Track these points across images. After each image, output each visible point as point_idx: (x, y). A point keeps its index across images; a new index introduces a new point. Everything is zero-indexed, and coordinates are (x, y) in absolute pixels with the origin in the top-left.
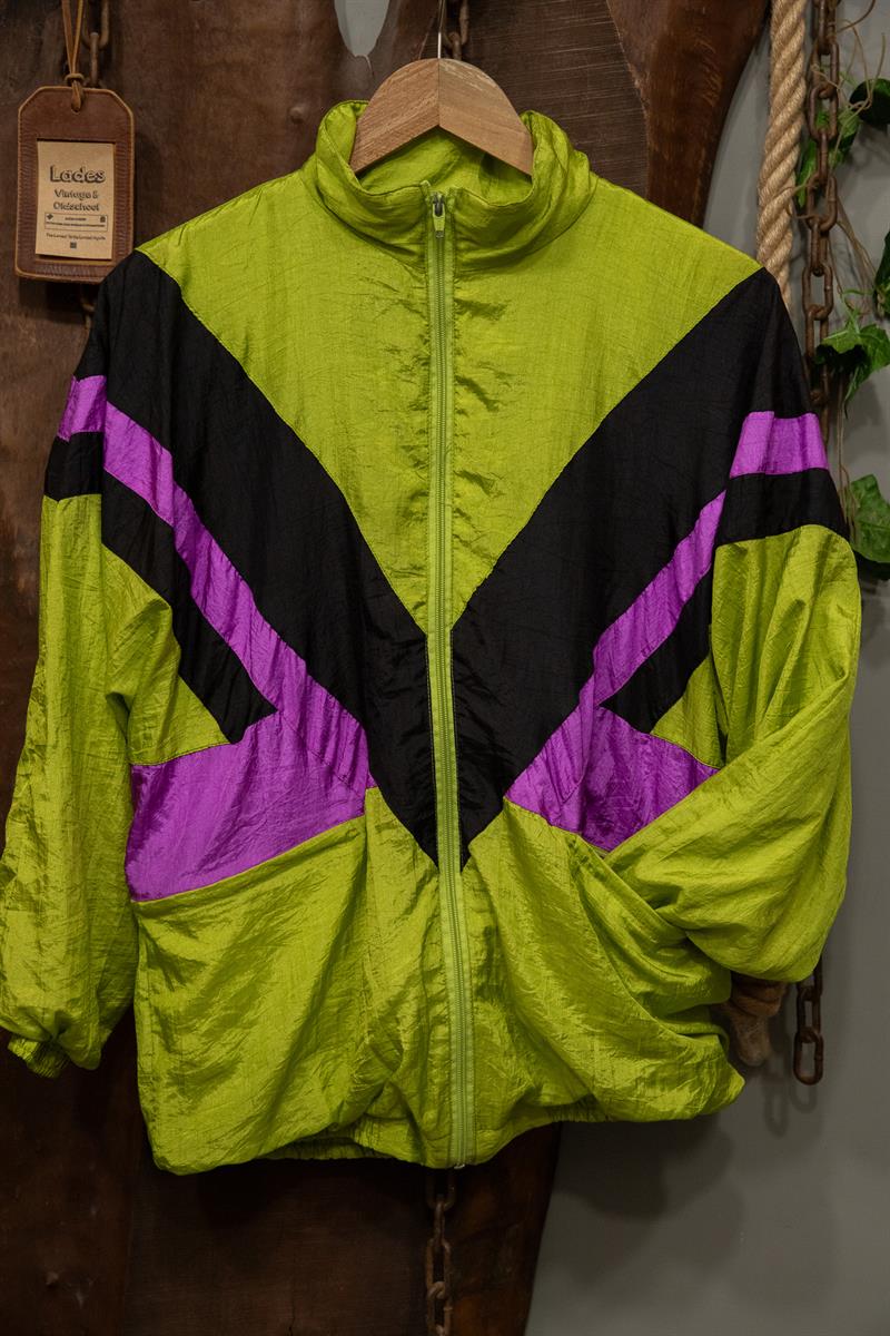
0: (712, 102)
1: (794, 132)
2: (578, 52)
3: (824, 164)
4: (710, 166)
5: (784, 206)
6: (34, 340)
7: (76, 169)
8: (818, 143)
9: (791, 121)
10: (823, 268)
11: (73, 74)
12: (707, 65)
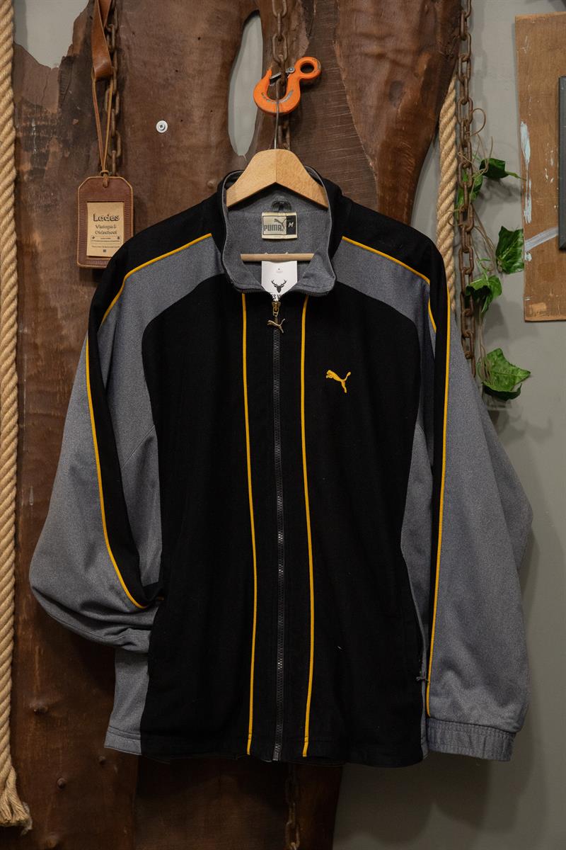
0: (410, 172)
1: (452, 184)
2: (342, 151)
3: (467, 199)
4: (411, 201)
5: (448, 221)
6: (86, 297)
7: (105, 215)
8: (463, 188)
9: (451, 178)
10: (468, 249)
11: (104, 171)
12: (406, 154)
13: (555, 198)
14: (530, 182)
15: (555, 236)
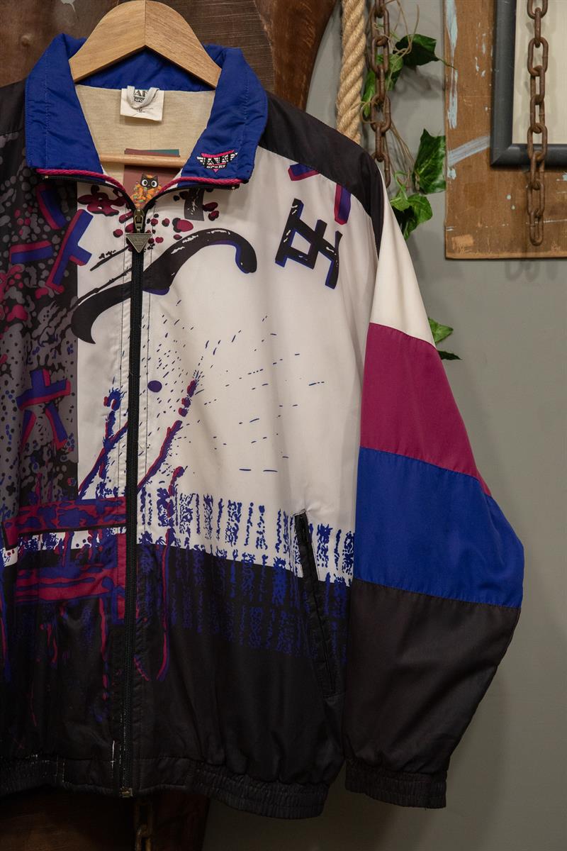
0: (308, 44)
1: (360, 67)
2: (226, 5)
3: (382, 88)
4: (308, 86)
8: (378, 76)
9: (358, 60)
10: (383, 156)
12: (306, 19)
13: (487, 96)
14: (456, 73)
15: (486, 147)
